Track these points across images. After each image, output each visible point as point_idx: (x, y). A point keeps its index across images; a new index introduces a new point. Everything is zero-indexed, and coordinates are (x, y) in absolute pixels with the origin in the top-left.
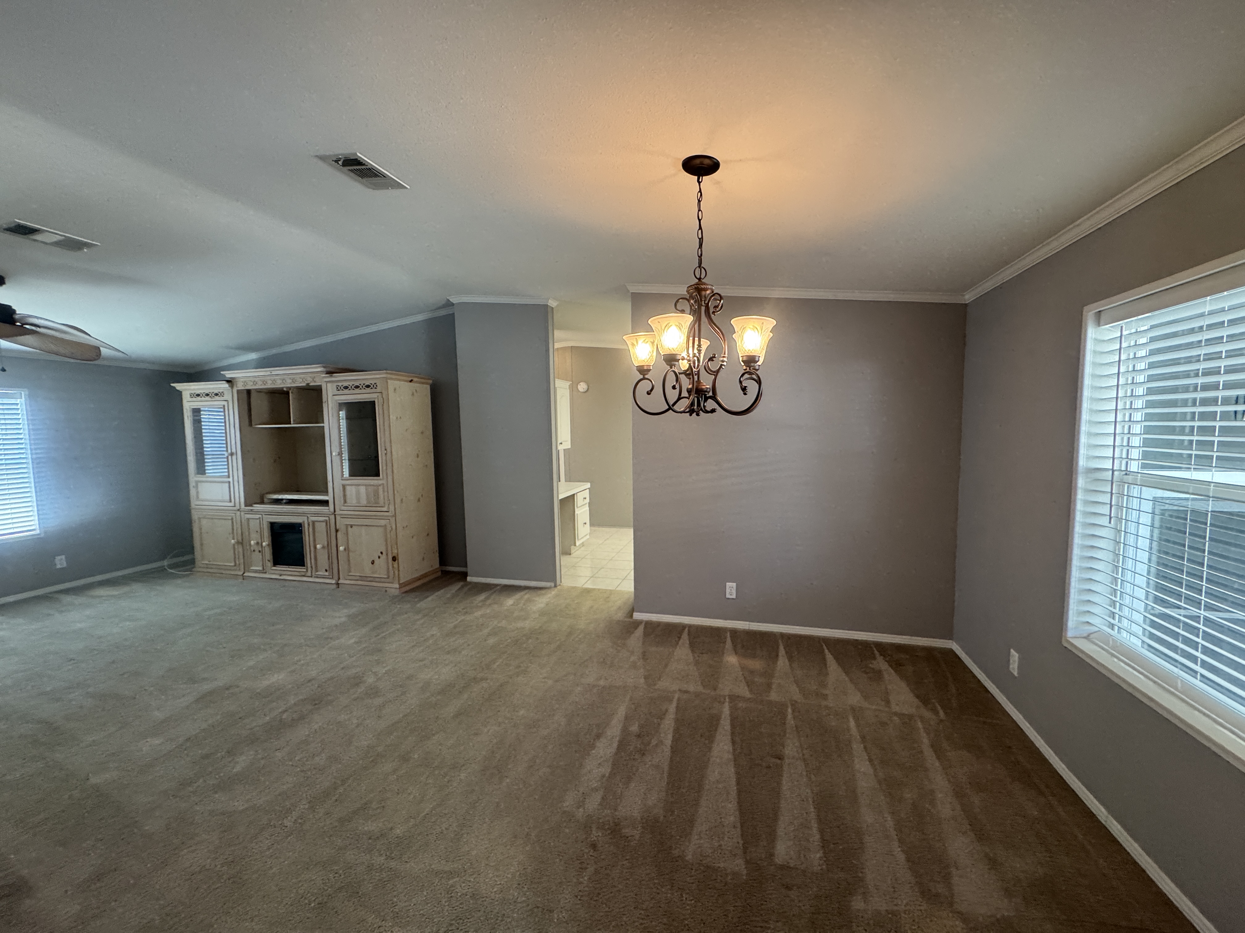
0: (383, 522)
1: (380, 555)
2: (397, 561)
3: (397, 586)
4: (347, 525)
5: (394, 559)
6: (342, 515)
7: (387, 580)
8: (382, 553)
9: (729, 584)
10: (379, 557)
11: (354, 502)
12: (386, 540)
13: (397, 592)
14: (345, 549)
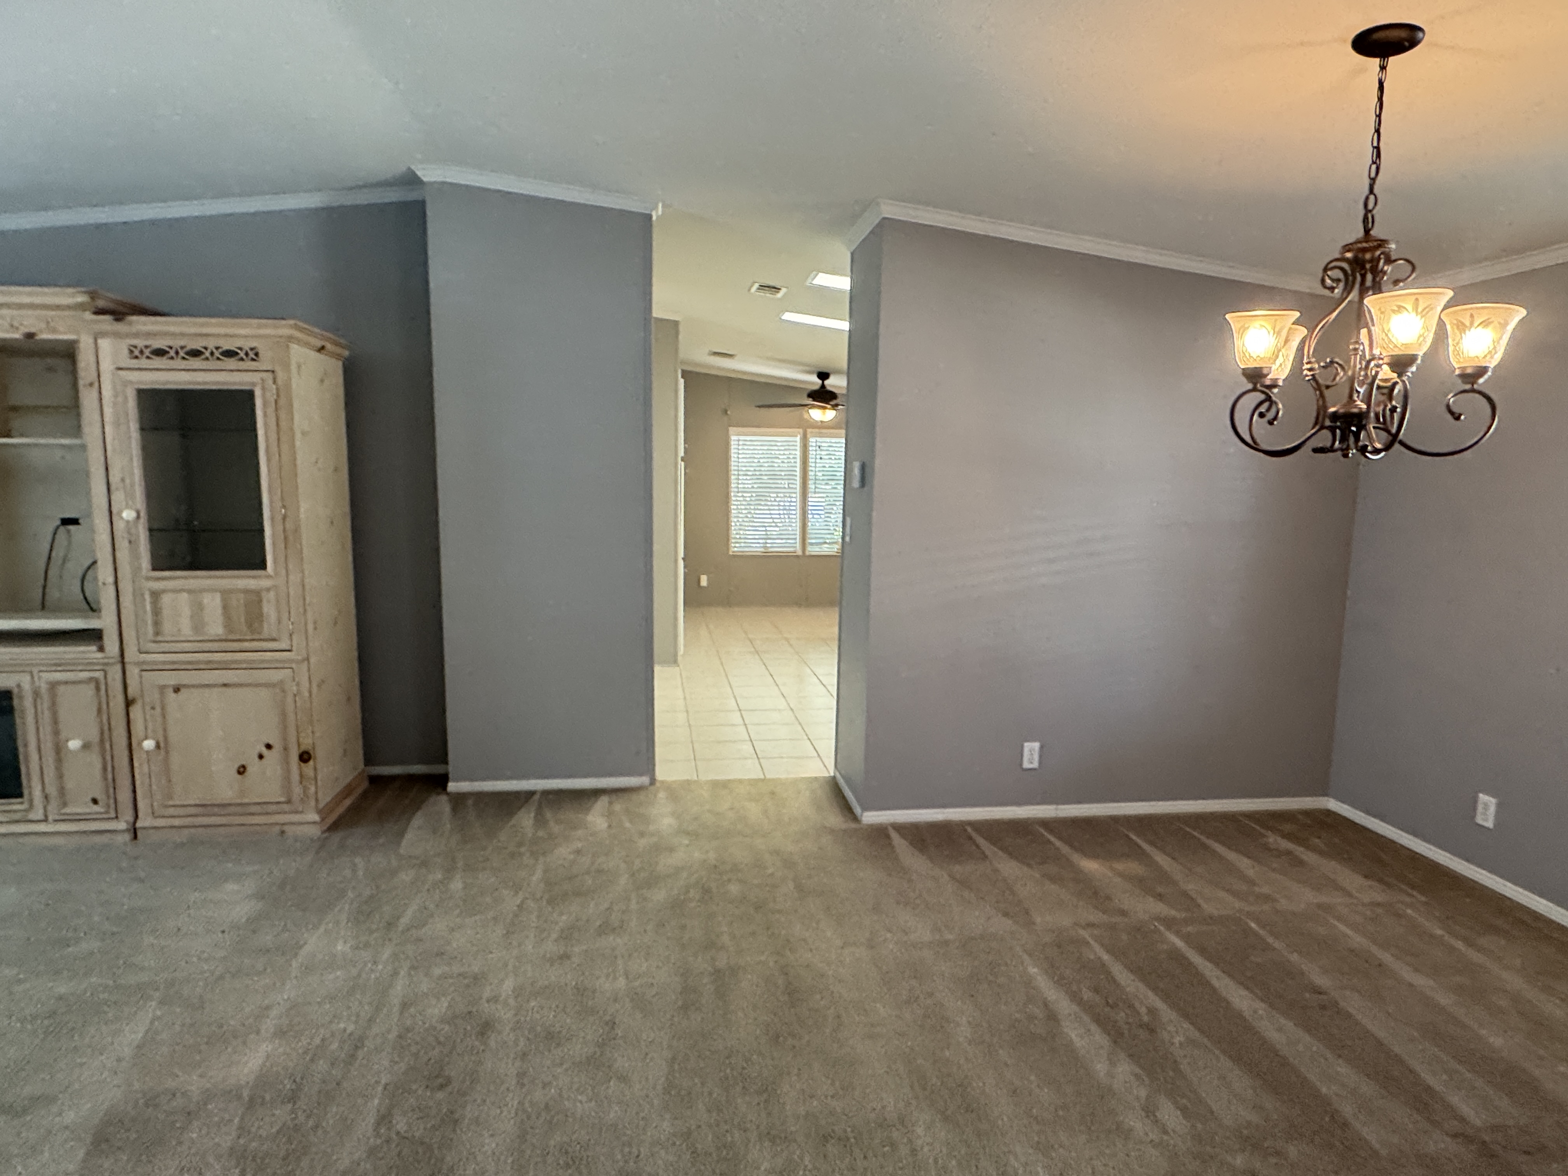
0: (275, 676)
1: (264, 751)
2: (311, 763)
3: (316, 818)
4: (162, 688)
5: (305, 757)
6: (144, 663)
7: (286, 807)
8: (269, 746)
9: (1027, 745)
10: (261, 757)
11: (187, 631)
12: (284, 715)
13: (315, 831)
14: (158, 746)
